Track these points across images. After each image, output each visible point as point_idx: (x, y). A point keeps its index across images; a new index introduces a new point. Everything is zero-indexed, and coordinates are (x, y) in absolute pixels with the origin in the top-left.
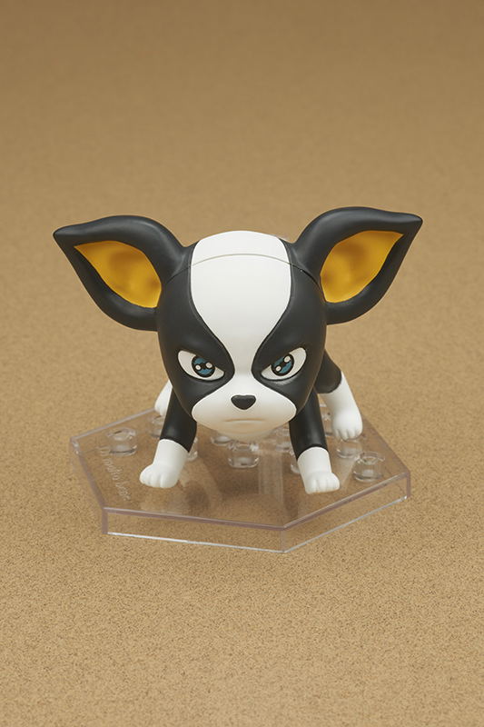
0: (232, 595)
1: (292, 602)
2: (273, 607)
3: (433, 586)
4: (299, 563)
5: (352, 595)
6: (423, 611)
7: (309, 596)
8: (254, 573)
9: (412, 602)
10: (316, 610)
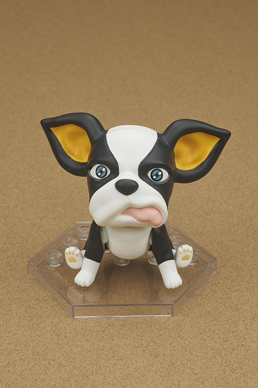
0: (5, 363)
1: (37, 367)
2: (27, 371)
3: (113, 353)
4: (42, 340)
5: (70, 360)
6: (108, 370)
7: (47, 362)
8: (17, 348)
9: (102, 364)
10: (50, 371)
